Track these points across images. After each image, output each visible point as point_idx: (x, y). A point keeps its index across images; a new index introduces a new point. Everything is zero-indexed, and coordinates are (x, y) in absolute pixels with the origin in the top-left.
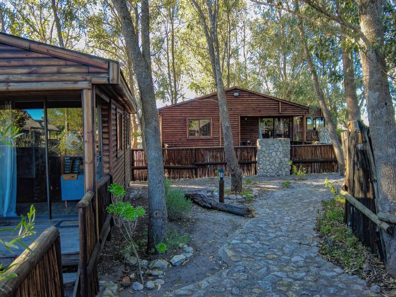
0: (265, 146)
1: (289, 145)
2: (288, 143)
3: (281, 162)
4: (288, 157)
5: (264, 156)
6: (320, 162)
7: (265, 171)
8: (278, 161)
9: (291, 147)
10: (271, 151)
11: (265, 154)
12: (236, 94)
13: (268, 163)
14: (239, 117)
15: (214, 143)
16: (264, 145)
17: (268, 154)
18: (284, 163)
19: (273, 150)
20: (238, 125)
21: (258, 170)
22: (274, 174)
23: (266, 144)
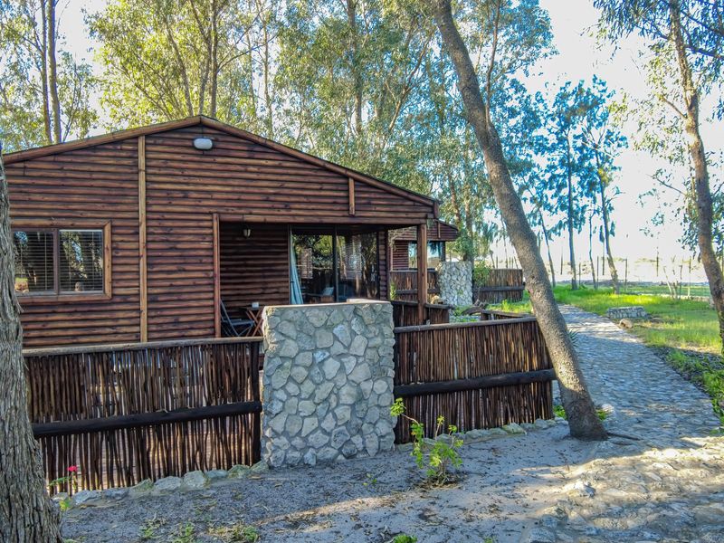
0: (293, 333)
1: (389, 329)
2: (386, 321)
3: (361, 398)
4: (384, 377)
5: (290, 378)
6: (495, 387)
7: (297, 442)
8: (347, 395)
9: (397, 335)
10: (319, 356)
11: (296, 370)
12: (203, 143)
13: (307, 407)
14: (216, 224)
15: (121, 315)
16: (290, 330)
17: (309, 368)
18: (372, 400)
19: (328, 349)
20: (212, 249)
21: (267, 439)
22: (331, 452)
23: (300, 326)
